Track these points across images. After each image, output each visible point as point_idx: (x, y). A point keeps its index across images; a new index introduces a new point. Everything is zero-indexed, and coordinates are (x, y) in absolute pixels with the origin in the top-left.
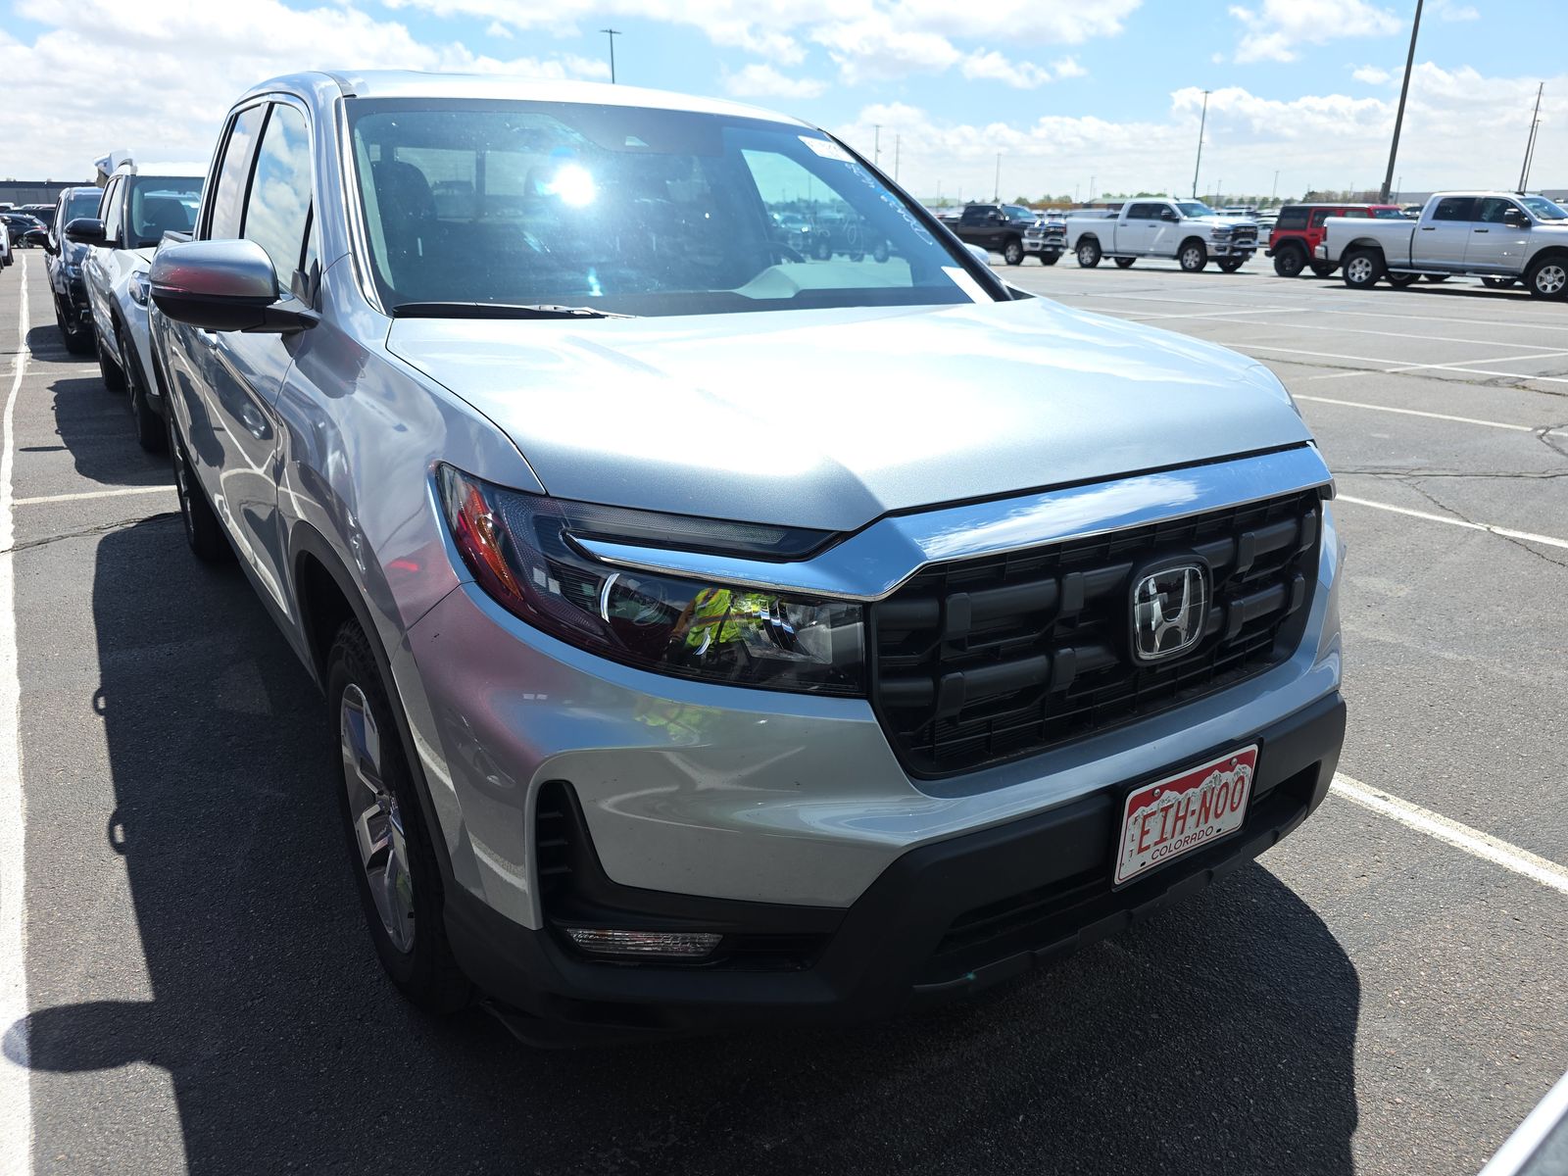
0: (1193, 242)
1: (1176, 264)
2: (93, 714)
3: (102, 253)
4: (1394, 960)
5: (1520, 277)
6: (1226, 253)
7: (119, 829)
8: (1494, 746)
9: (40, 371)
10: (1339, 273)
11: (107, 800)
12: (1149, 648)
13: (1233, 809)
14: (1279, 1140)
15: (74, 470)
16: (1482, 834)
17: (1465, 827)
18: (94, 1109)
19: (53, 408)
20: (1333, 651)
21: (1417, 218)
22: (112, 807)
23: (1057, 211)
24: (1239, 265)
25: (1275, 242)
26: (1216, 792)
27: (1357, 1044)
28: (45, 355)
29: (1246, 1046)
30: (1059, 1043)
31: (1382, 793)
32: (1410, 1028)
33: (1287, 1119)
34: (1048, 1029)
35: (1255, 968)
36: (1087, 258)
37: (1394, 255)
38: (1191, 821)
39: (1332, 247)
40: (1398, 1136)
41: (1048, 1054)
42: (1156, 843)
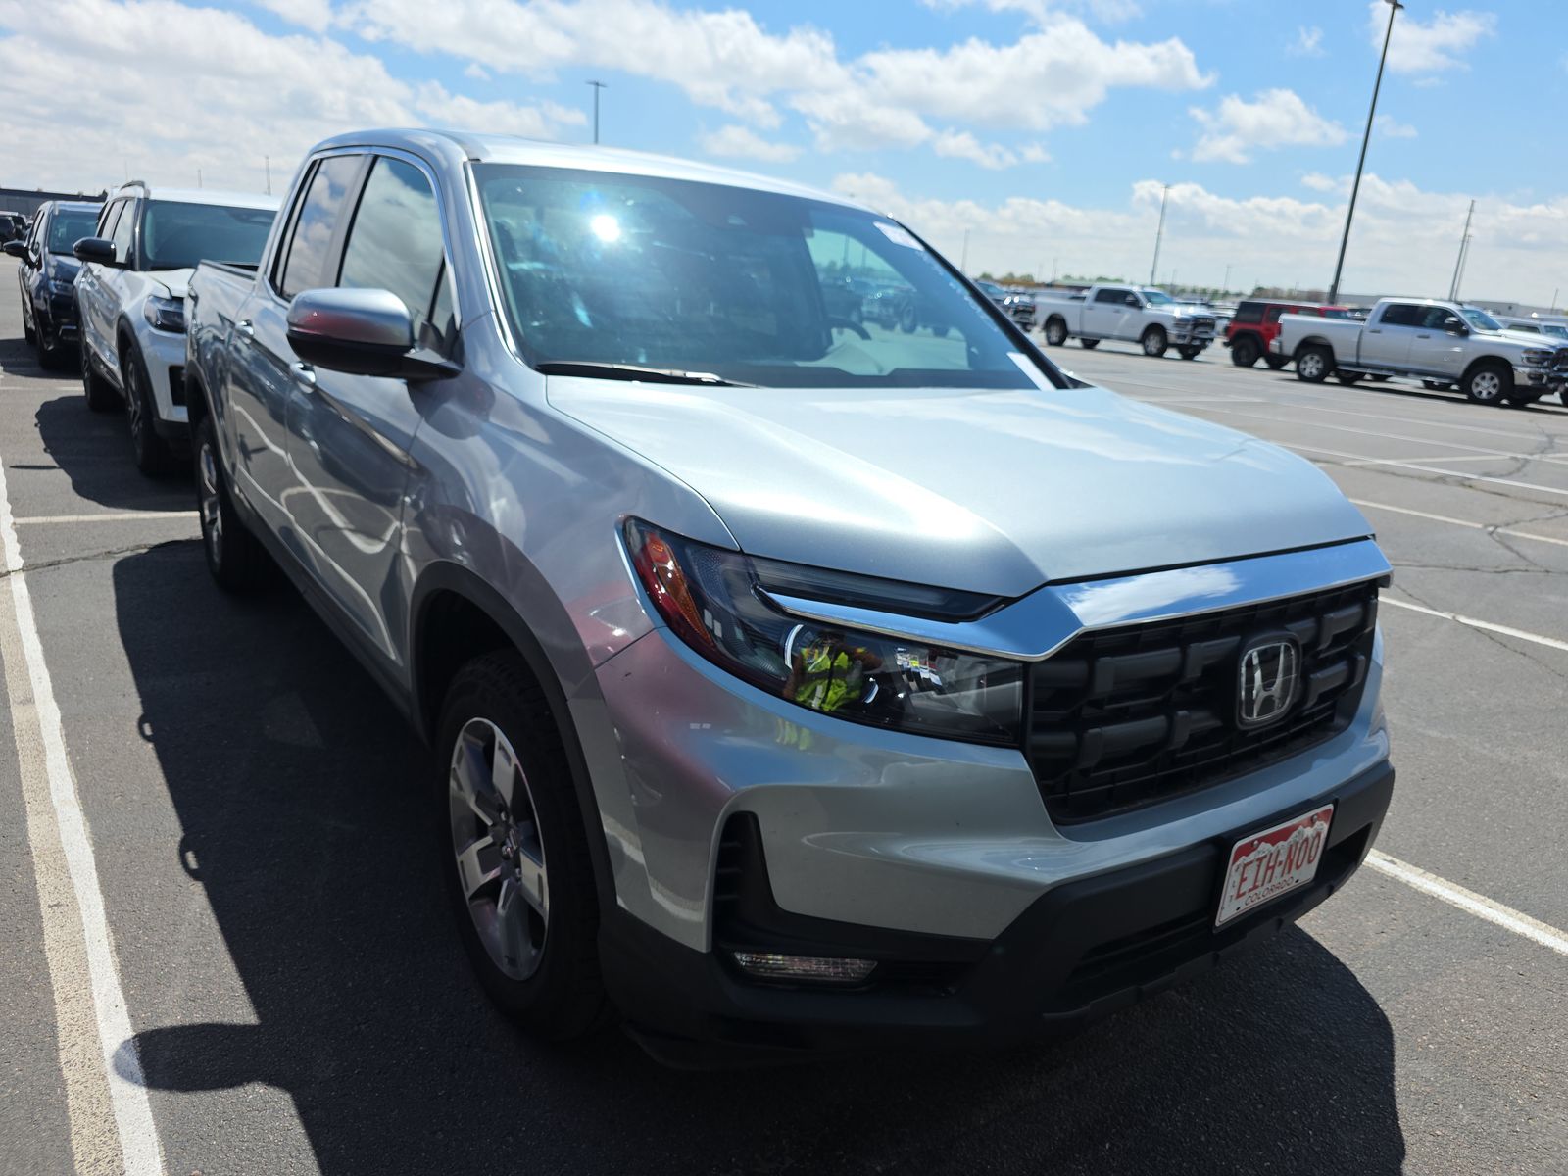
0: (1155, 329)
1: (1139, 349)
2: (141, 741)
3: (107, 274)
4: (1418, 1008)
5: (1457, 381)
6: (1185, 342)
7: (190, 856)
8: (1483, 818)
9: (15, 386)
10: (1291, 366)
11: (172, 828)
12: (1250, 713)
13: (1310, 862)
14: (1340, 1167)
15: (72, 491)
16: (1483, 898)
17: (1466, 891)
18: (219, 1126)
19: (36, 425)
20: (1381, 729)
21: (1364, 320)
22: (179, 834)
23: (1021, 289)
24: (1197, 352)
25: (1232, 334)
26: (1299, 846)
27: (1396, 1083)
28: (17, 369)
29: (1299, 1084)
30: (1132, 1079)
31: (1390, 858)
32: (1441, 1069)
33: (1344, 1148)
34: (1121, 1066)
35: (1298, 1014)
36: (1055, 337)
37: (1343, 353)
38: (1278, 870)
39: (1286, 341)
40: (1441, 1164)
41: (1124, 1088)
42: (1250, 890)
